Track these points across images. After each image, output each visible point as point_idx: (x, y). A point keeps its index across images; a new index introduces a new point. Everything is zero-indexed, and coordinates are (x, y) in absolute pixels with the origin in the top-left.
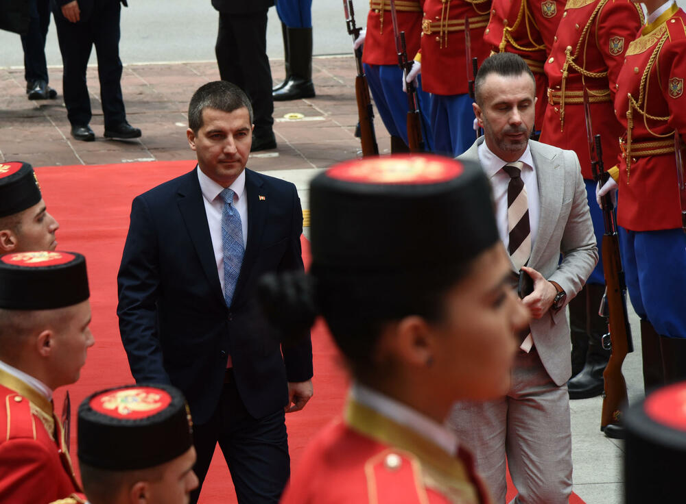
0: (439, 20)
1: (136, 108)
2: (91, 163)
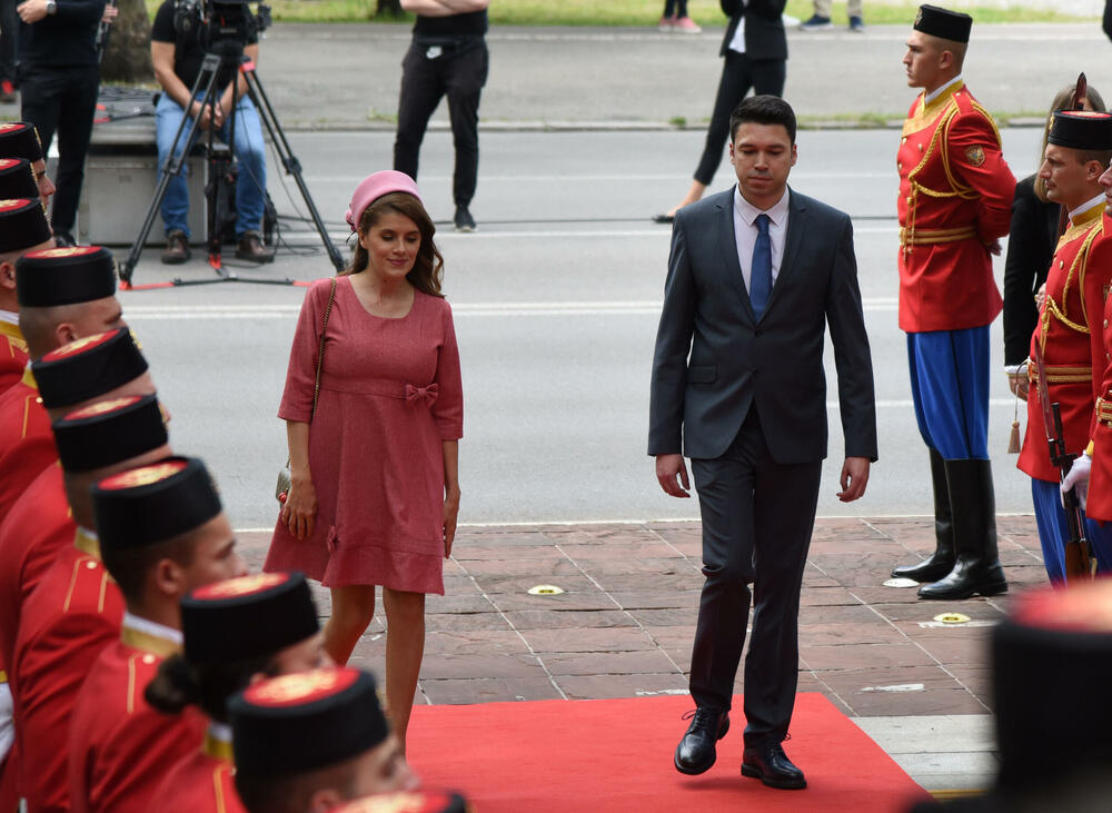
1: (662, 599)
2: (579, 698)
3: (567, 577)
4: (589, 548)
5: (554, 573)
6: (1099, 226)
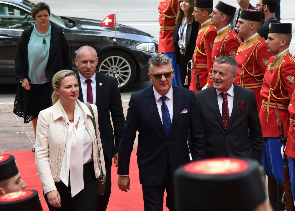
0: (239, 84)
6: (208, 28)
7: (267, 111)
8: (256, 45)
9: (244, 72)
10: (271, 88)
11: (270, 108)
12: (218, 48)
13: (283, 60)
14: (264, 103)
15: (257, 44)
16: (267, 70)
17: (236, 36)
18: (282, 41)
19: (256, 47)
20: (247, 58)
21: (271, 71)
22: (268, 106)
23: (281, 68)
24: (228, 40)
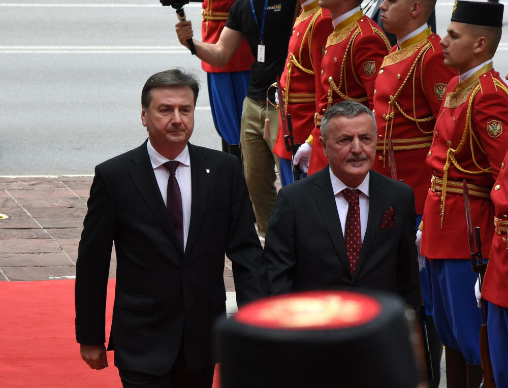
0: (382, 138)
1: (65, 222)
2: (16, 280)
3: (11, 208)
4: (25, 191)
5: (3, 206)
6: (320, 11)
7: (441, 199)
8: (422, 51)
9: (392, 113)
10: (451, 147)
11: (447, 193)
12: (335, 59)
13: (478, 86)
14: (434, 182)
15: (424, 49)
16: (443, 108)
17: (377, 30)
18: (478, 42)
19: (421, 55)
20: (401, 79)
21: (452, 110)
22: (444, 189)
23: (473, 103)
24: (358, 40)
